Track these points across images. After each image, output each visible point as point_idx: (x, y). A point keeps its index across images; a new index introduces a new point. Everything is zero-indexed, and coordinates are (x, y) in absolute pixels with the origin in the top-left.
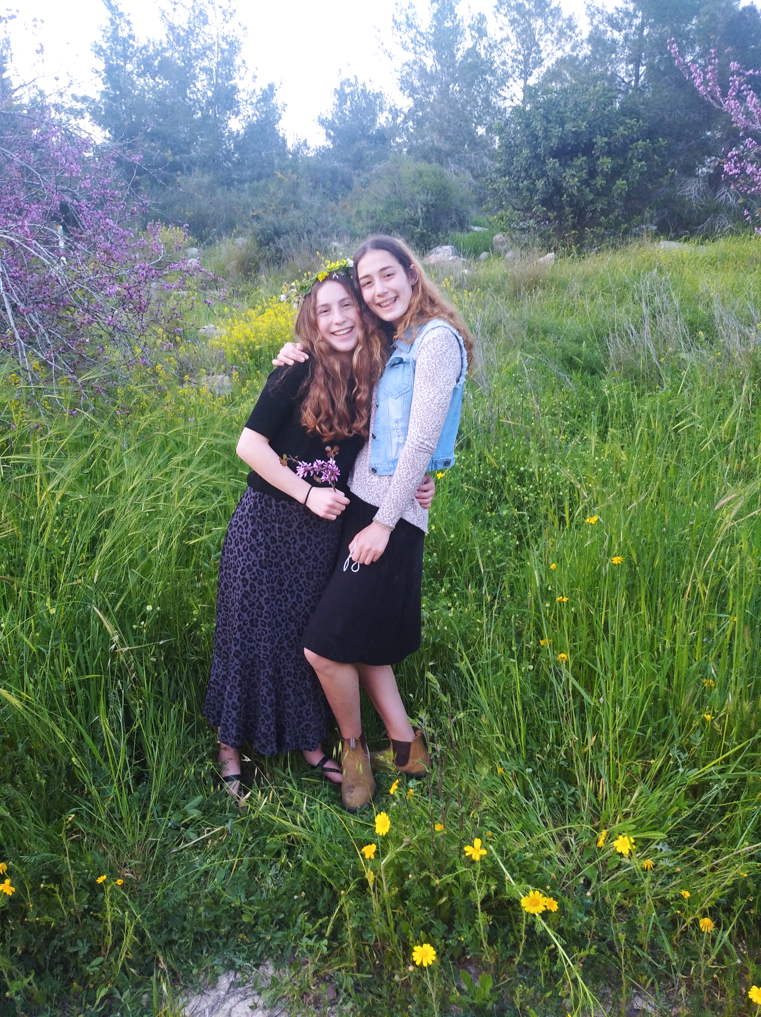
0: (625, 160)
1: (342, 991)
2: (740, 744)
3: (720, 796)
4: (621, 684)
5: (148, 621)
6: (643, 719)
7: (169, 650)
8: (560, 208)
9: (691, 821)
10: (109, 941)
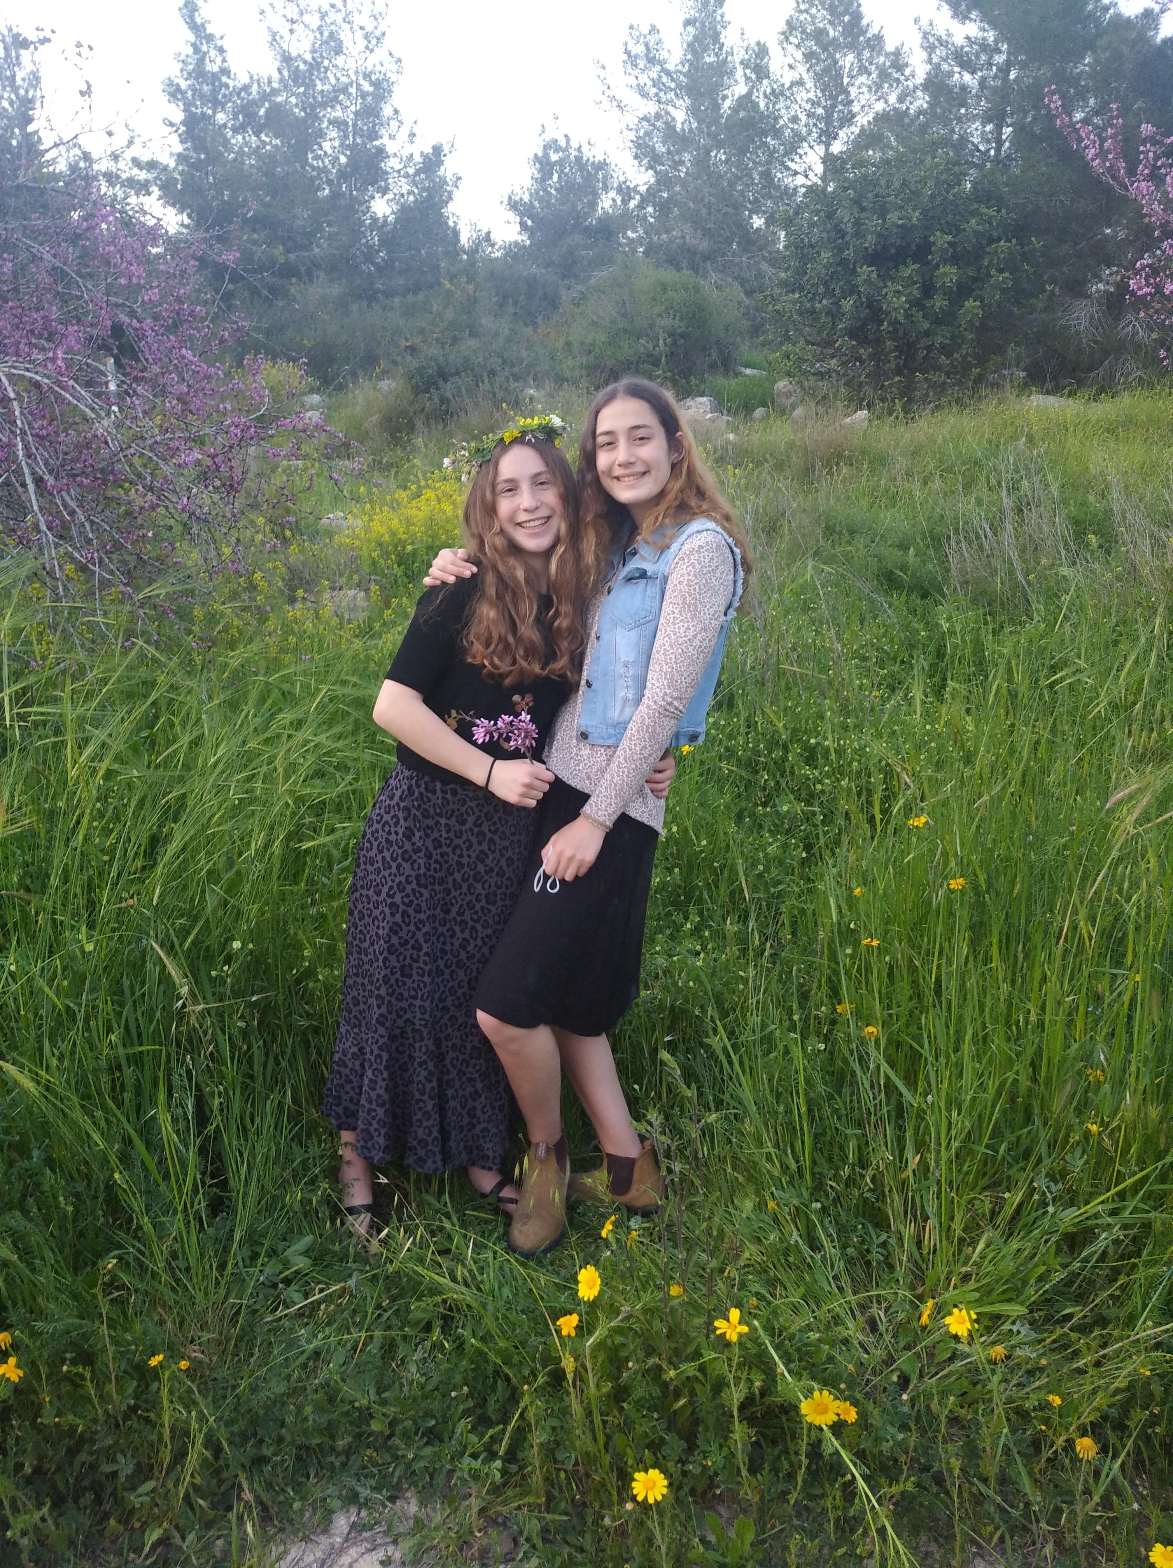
0: (978, 271)
1: (522, 1540)
2: (1142, 1170)
3: (1111, 1251)
4: (960, 1075)
5: (235, 966)
6: (993, 1130)
7: (266, 1009)
8: (878, 341)
9: (1066, 1289)
10: (166, 1456)
